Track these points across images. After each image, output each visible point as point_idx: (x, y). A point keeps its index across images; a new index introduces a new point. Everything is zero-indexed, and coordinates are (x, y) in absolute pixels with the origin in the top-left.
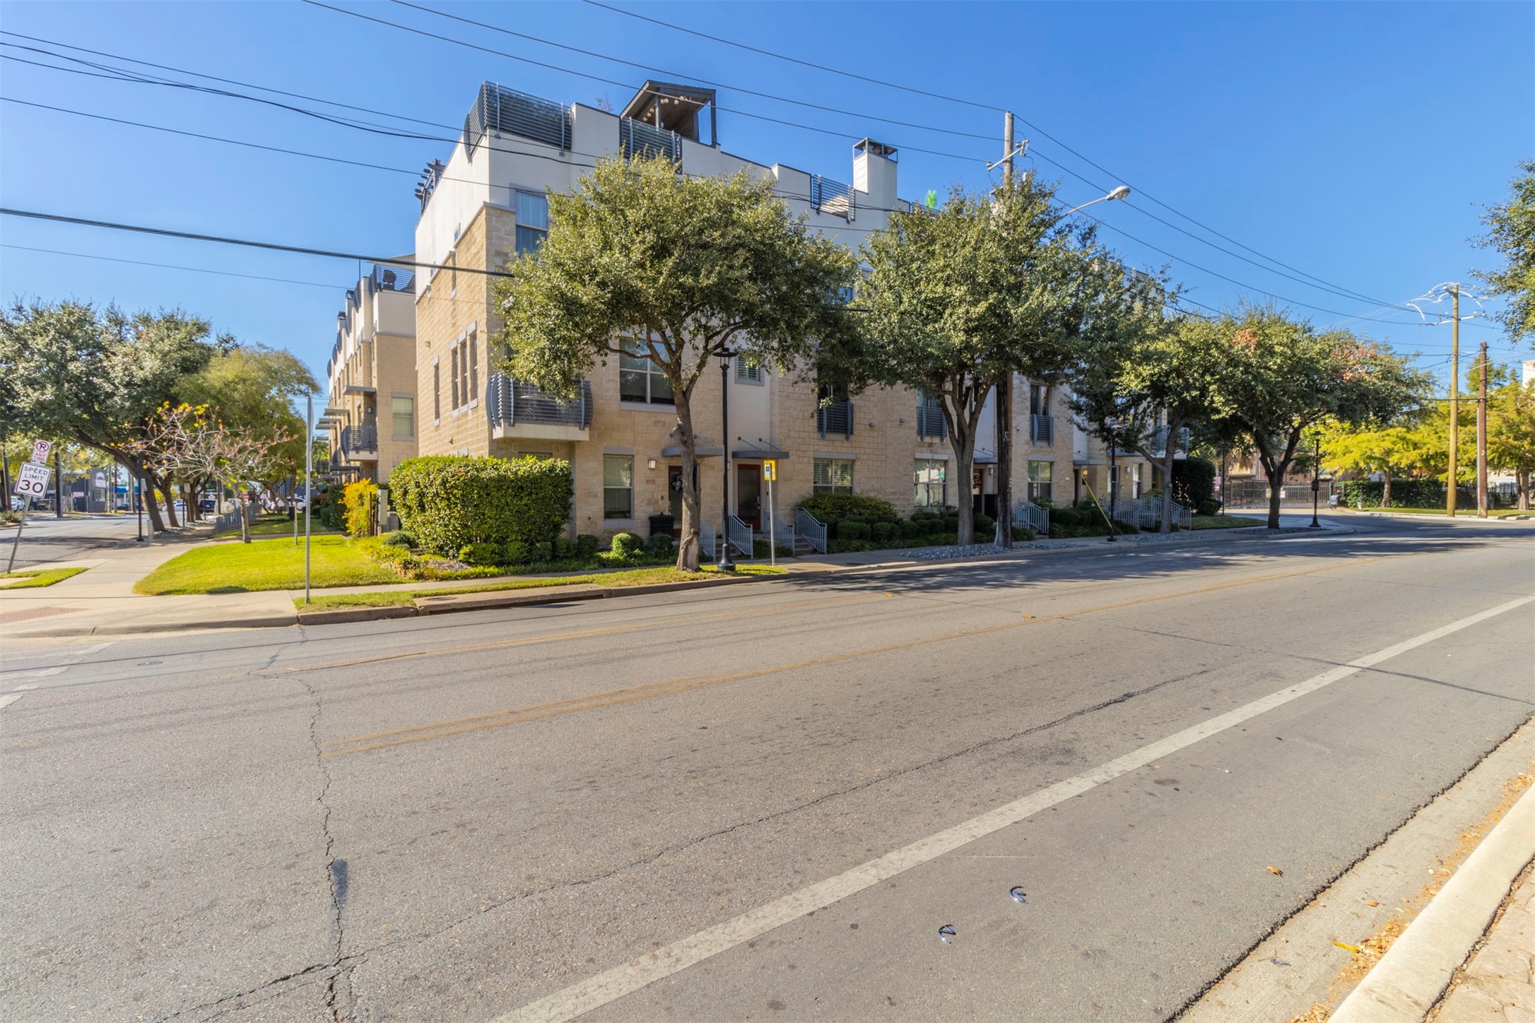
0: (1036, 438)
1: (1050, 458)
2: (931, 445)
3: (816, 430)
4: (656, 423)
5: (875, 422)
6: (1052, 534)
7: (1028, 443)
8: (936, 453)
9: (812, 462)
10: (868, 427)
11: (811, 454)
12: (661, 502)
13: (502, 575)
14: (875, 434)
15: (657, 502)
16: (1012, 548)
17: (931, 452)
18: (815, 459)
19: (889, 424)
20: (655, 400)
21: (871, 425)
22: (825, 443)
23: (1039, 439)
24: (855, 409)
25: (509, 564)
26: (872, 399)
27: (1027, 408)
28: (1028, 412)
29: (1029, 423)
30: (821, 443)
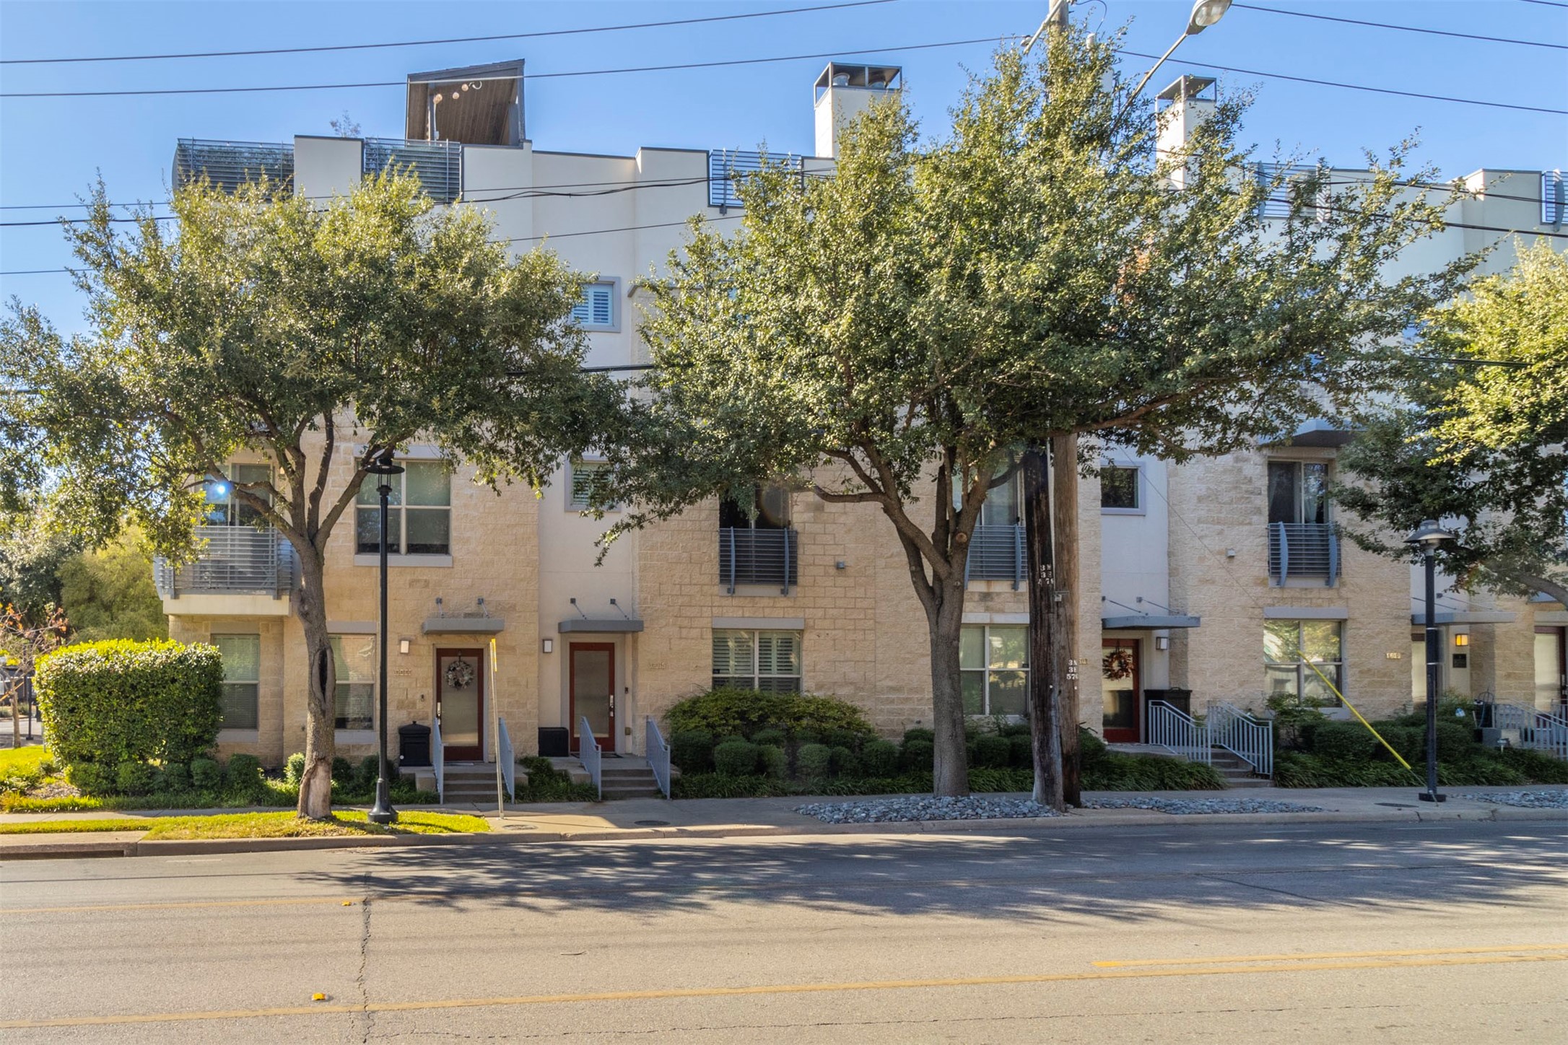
0: (1284, 570)
1: (1338, 611)
2: (986, 597)
3: (717, 580)
4: (412, 583)
5: (849, 561)
6: (1281, 779)
7: (1263, 583)
8: (1002, 611)
9: (709, 636)
10: (832, 571)
11: (706, 622)
12: (419, 705)
13: (101, 809)
14: (851, 582)
15: (414, 704)
16: (1078, 805)
17: (987, 609)
18: (714, 630)
19: (881, 563)
20: (413, 549)
21: (839, 567)
22: (735, 602)
23: (1294, 571)
24: (802, 539)
25: (117, 793)
26: (842, 519)
27: (1258, 511)
28: (1262, 522)
29: (1266, 541)
30: (728, 602)
